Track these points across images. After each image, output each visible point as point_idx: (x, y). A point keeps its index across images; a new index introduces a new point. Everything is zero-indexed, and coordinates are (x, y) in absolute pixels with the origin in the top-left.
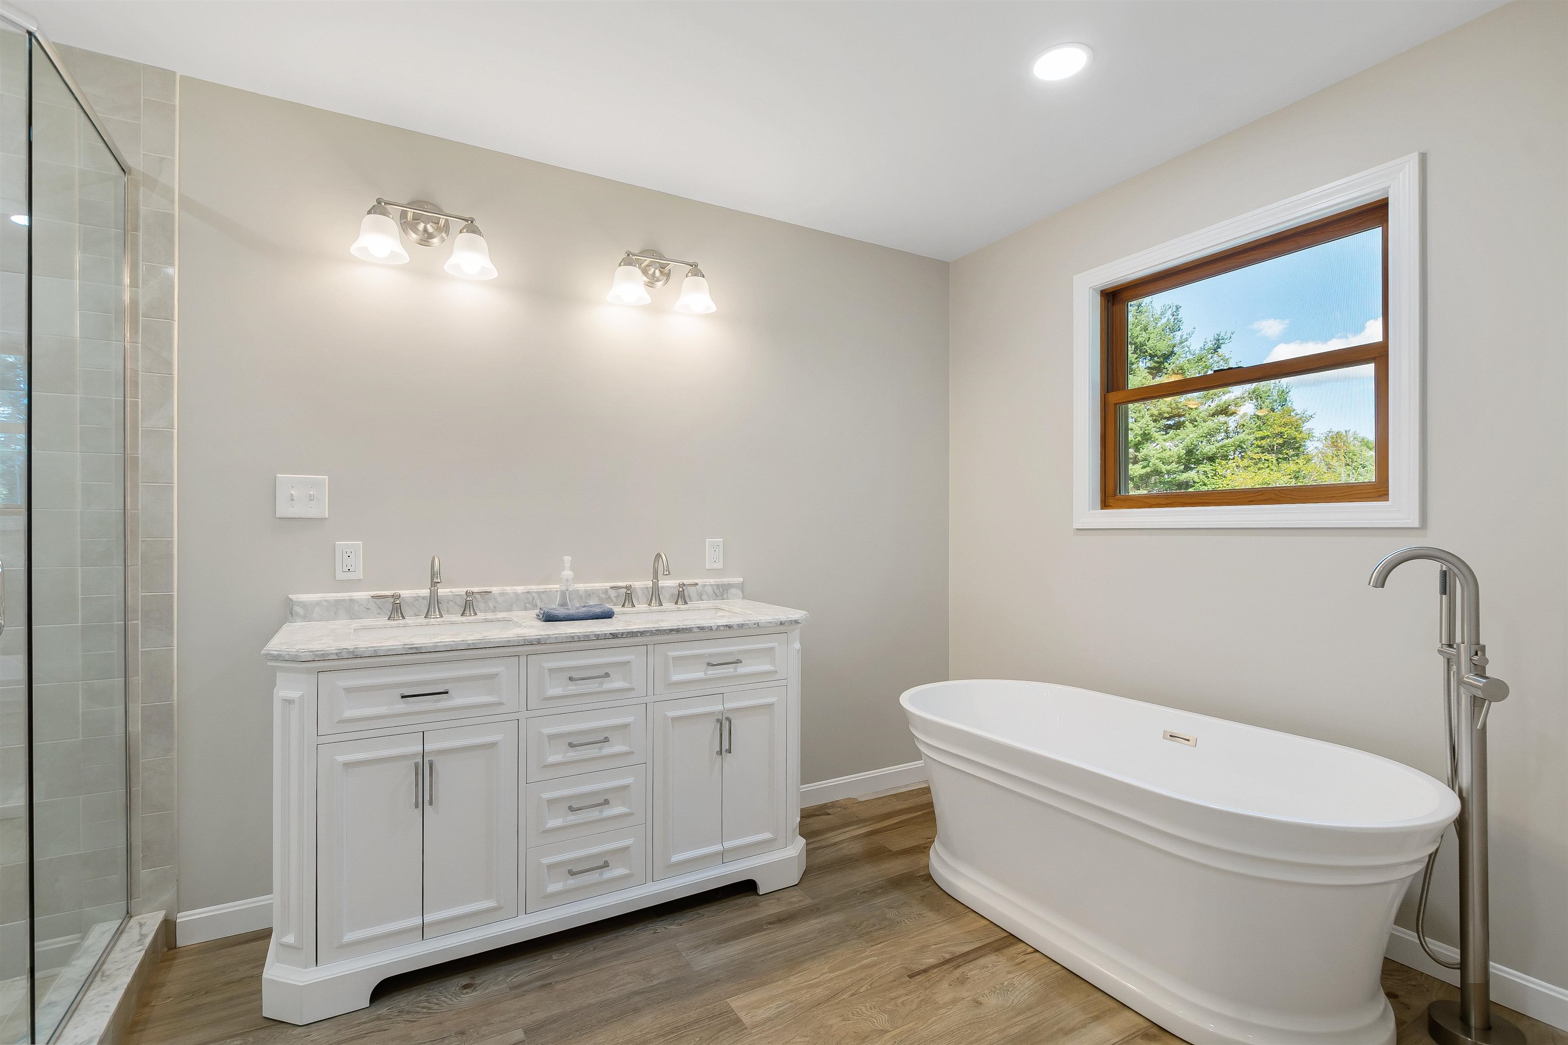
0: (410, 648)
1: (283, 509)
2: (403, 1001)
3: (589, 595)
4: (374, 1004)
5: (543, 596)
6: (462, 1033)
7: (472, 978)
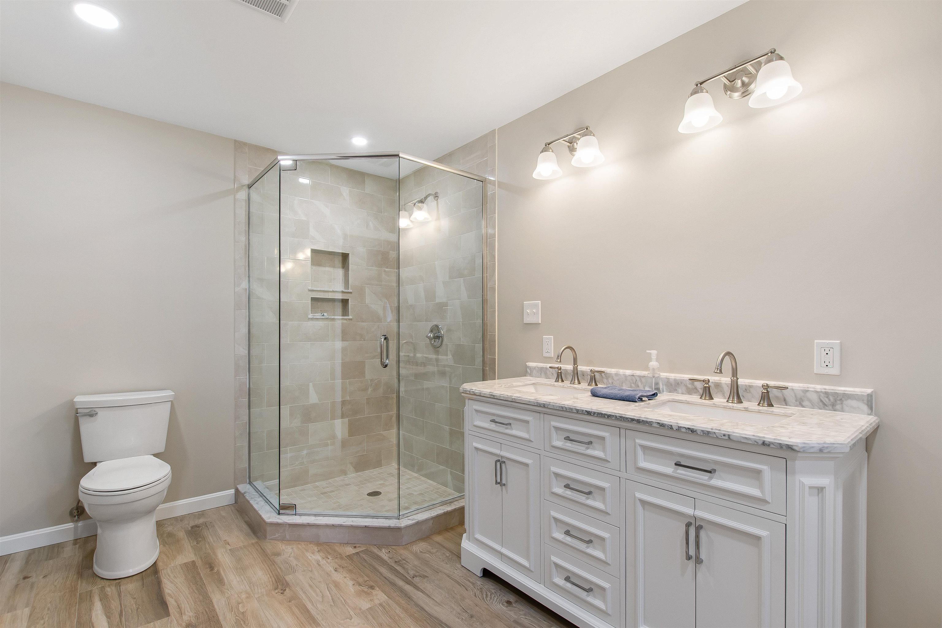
0: (491, 395)
1: (527, 320)
2: (489, 585)
3: (678, 384)
4: (483, 578)
5: (643, 380)
6: (472, 616)
7: (516, 602)
